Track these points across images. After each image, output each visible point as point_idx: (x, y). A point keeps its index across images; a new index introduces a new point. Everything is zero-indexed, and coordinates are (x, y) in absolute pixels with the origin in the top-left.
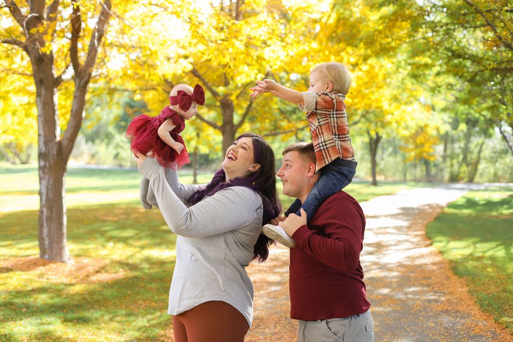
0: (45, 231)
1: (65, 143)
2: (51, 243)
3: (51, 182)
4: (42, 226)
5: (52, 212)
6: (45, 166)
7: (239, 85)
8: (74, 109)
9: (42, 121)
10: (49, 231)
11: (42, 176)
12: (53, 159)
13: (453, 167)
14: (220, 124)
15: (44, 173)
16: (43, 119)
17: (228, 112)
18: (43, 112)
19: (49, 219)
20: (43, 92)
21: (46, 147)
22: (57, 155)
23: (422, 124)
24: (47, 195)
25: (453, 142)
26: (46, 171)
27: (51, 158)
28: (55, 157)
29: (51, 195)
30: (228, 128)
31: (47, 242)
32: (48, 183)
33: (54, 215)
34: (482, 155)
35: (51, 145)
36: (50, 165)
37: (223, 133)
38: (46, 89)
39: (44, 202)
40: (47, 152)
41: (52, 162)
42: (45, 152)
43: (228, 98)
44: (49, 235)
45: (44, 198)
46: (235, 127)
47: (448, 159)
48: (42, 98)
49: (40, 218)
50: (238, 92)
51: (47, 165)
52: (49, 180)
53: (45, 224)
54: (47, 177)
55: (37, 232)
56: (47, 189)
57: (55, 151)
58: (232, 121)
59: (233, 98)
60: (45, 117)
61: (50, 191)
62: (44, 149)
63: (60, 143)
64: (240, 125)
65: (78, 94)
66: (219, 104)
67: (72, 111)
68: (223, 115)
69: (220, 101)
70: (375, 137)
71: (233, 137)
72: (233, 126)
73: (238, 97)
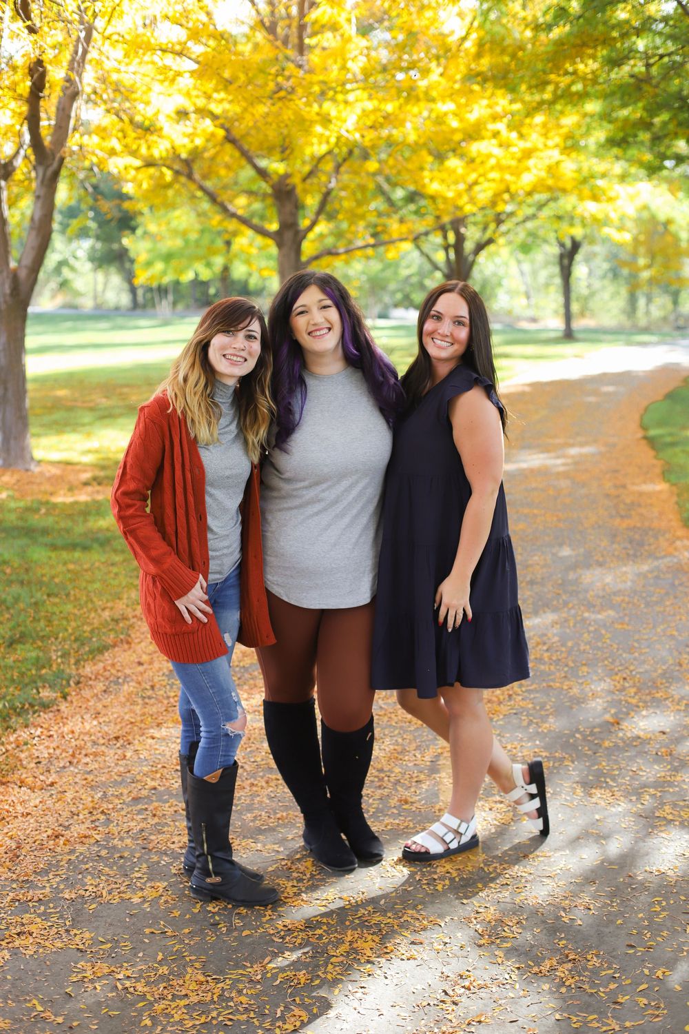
1: (23, 274)
2: (7, 439)
3: (4, 340)
5: (6, 389)
7: (307, 158)
8: (37, 217)
12: (5, 302)
14: (274, 227)
17: (289, 207)
22: (12, 295)
28: (8, 298)
29: (3, 361)
30: (288, 235)
33: (10, 394)
37: (280, 245)
41: (4, 306)
43: (288, 181)
44: (3, 427)
46: (302, 234)
50: (307, 169)
57: (7, 289)
58: (295, 225)
59: (296, 180)
61: (1, 354)
63: (15, 274)
64: (310, 228)
65: (42, 192)
66: (269, 190)
67: (32, 219)
68: (280, 212)
69: (273, 187)
70: (568, 244)
71: (298, 251)
72: (297, 232)
73: (304, 180)
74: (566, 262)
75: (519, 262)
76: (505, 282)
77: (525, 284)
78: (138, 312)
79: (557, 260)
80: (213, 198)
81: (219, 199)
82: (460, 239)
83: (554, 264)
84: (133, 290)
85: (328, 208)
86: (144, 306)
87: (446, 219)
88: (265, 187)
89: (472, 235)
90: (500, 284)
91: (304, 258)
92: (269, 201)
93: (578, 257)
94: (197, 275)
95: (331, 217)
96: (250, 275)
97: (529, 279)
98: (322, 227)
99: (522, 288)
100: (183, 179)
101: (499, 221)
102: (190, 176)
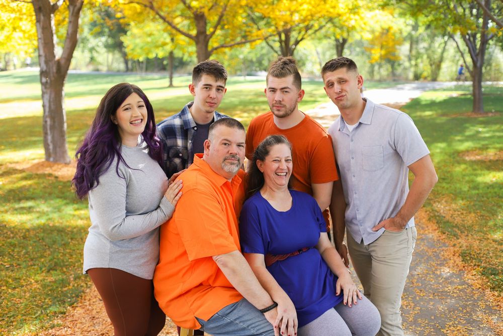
0: (49, 138)
1: (63, 62)
2: (55, 148)
3: (53, 96)
4: (46, 134)
5: (54, 122)
6: (47, 82)
8: (70, 33)
9: (42, 44)
10: (53, 137)
11: (45, 90)
12: (54, 76)
13: (417, 66)
14: (194, 32)
15: (46, 88)
16: (43, 41)
17: (202, 24)
18: (42, 35)
19: (53, 127)
20: (42, 18)
21: (47, 66)
22: (57, 72)
23: (386, 26)
24: (50, 107)
25: (417, 42)
26: (48, 86)
27: (52, 75)
28: (55, 74)
29: (53, 107)
30: (202, 38)
31: (51, 147)
32: (50, 97)
33: (56, 124)
34: (445, 55)
35: (50, 64)
36: (51, 81)
37: (197, 43)
38: (44, 16)
39: (47, 113)
40: (48, 70)
41: (53, 79)
42: (46, 71)
43: (201, 10)
44: (53, 141)
45: (47, 109)
46: (208, 37)
47: (413, 59)
48: (41, 24)
49: (45, 127)
50: (210, 5)
51: (49, 81)
52: (51, 94)
53: (49, 132)
54: (49, 91)
55: (42, 138)
56: (50, 102)
57: (54, 69)
58: (204, 32)
59: (205, 10)
60: (45, 40)
61: (52, 104)
62: (45, 68)
63: (58, 62)
64: (214, 33)
65: (72, 19)
66: (192, 16)
67: (68, 34)
68: (197, 26)
69: (193, 13)
70: (341, 41)
71: (206, 46)
72: (206, 36)
73: (209, 10)
74: (340, 48)
75: (316, 47)
76: (309, 58)
77: (319, 58)
78: (129, 73)
79: (335, 47)
80: (164, 19)
81: (167, 20)
82: (288, 38)
83: (333, 49)
84: (126, 62)
85: (222, 23)
86: (132, 70)
87: (281, 29)
88: (189, 13)
89: (294, 35)
90: (307, 59)
91: (210, 49)
92: (192, 20)
93: (346, 46)
94: (157, 55)
95: (223, 28)
96: (183, 54)
97: (321, 57)
98: (219, 32)
99: (318, 60)
100: (148, 9)
101: (307, 28)
102: (152, 8)
